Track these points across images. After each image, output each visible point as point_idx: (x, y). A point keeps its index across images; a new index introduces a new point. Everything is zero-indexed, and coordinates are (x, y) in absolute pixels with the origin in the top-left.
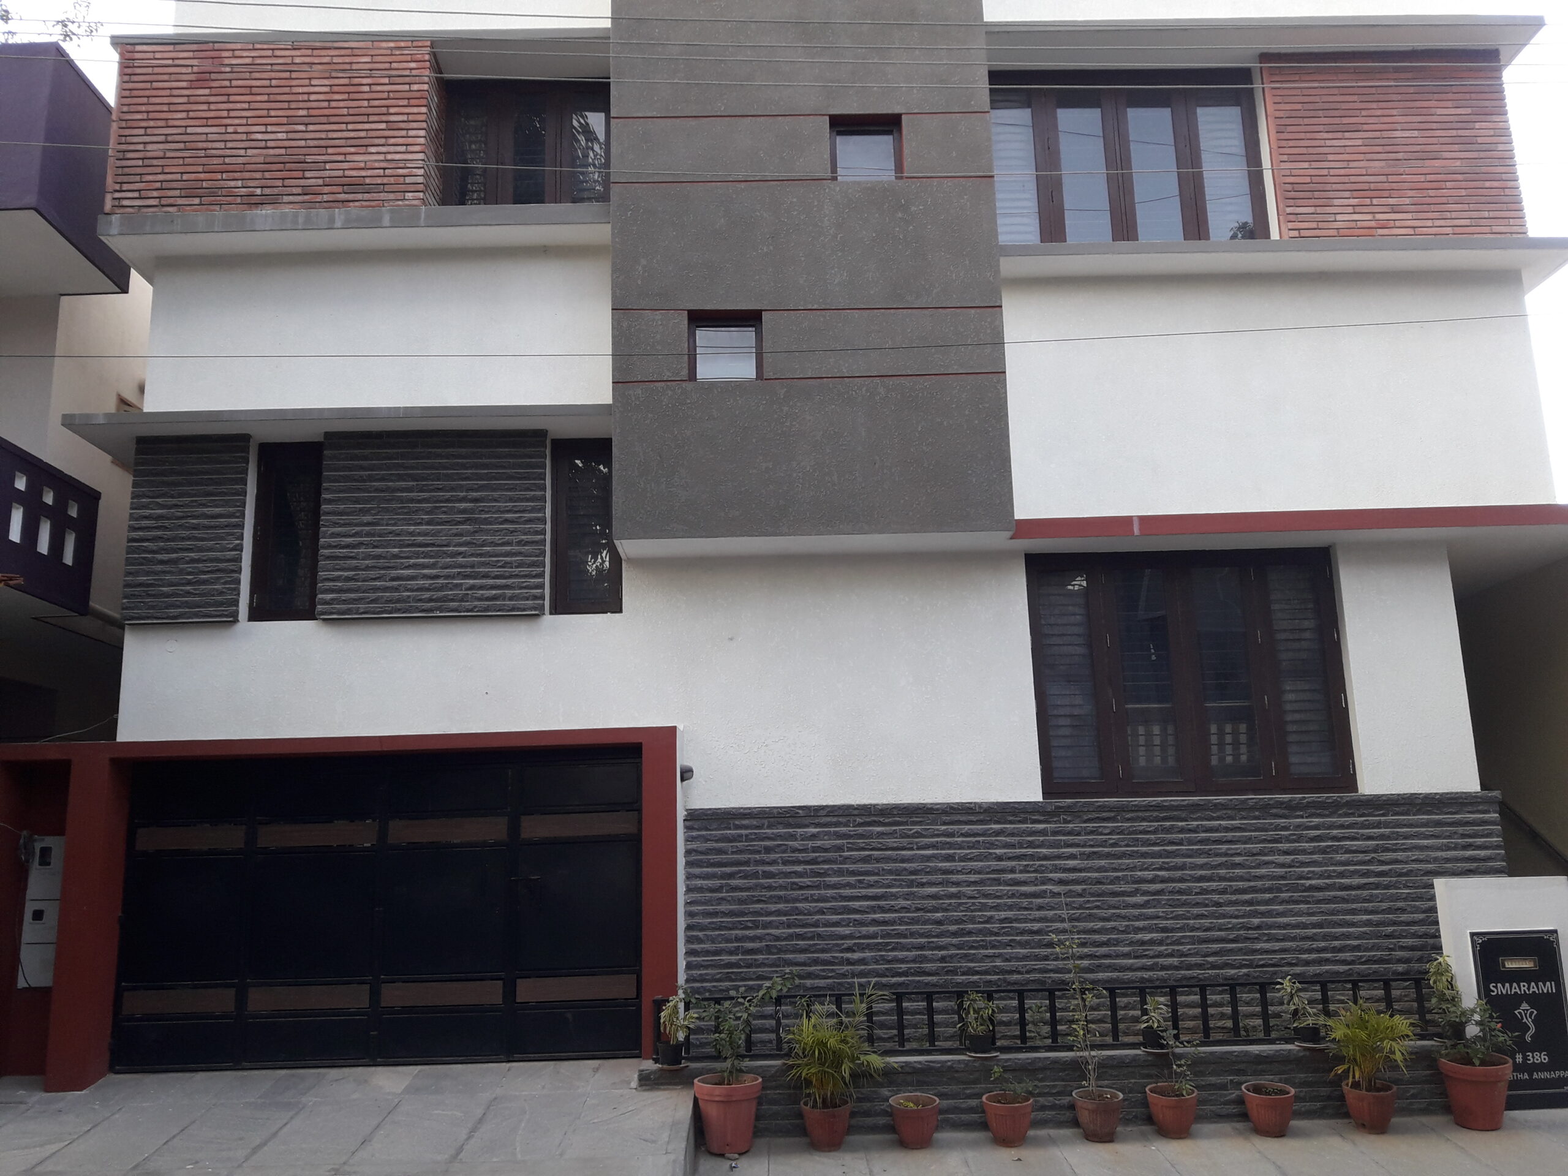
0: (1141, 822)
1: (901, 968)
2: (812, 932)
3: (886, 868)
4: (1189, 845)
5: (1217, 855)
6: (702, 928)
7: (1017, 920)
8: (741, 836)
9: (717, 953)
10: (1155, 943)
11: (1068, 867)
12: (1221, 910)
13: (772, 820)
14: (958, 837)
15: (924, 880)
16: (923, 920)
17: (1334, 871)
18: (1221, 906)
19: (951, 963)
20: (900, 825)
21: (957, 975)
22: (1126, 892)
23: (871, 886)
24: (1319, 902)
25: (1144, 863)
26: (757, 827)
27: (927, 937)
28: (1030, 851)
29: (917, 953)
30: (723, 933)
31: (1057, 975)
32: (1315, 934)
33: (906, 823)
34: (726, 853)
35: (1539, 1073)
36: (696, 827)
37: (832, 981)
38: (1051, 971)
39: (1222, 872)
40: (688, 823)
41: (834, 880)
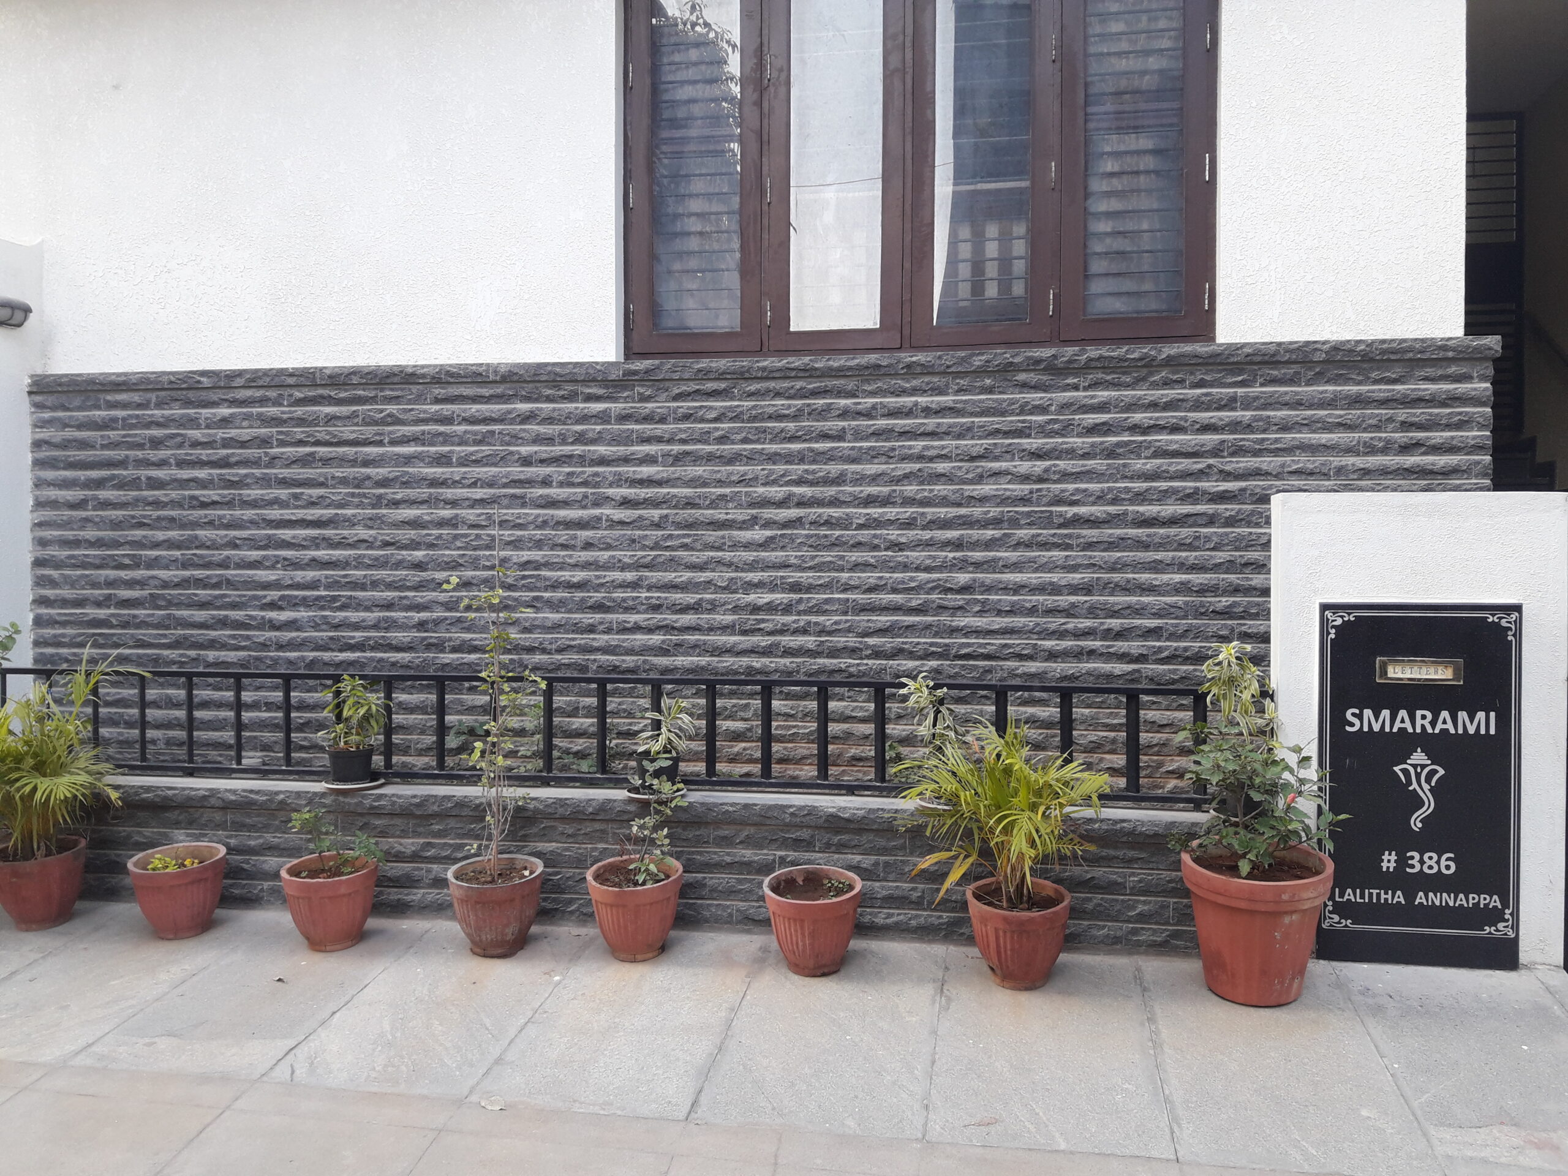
0: (773, 398)
1: (353, 637)
2: (217, 576)
3: (337, 475)
4: (856, 440)
5: (904, 459)
6: (58, 565)
7: (547, 565)
8: (114, 420)
9: (80, 603)
10: (776, 610)
11: (638, 477)
12: (901, 557)
13: (163, 393)
14: (459, 424)
15: (399, 497)
16: (393, 561)
17: (1127, 490)
18: (901, 550)
19: (435, 632)
20: (364, 404)
21: (442, 651)
22: (734, 521)
23: (312, 504)
24: (1090, 546)
25: (772, 472)
26: (139, 406)
27: (397, 589)
28: (578, 449)
29: (381, 614)
30: (87, 572)
31: (607, 657)
32: (1073, 605)
33: (372, 400)
34: (93, 447)
35: (1431, 895)
36: (49, 404)
37: (246, 653)
38: (597, 650)
39: (910, 489)
40: (38, 398)
41: (255, 493)
